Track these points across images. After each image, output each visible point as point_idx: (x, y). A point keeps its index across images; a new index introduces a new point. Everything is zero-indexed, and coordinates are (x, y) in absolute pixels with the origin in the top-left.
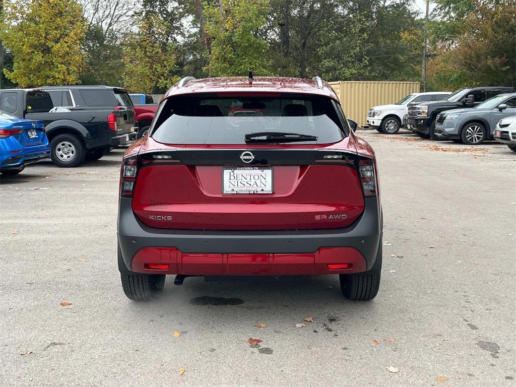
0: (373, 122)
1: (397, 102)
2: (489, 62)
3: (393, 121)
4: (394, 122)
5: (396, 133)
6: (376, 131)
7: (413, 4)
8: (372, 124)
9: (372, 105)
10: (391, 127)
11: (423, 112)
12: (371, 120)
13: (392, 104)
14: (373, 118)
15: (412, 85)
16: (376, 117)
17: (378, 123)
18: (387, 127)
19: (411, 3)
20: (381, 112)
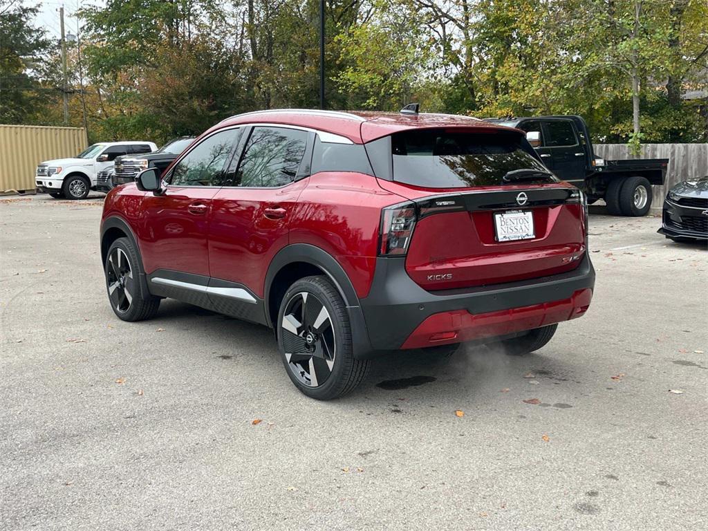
0: (50, 184)
1: (77, 155)
2: (196, 104)
3: (79, 181)
4: (81, 183)
5: (85, 197)
6: (49, 196)
7: (34, 17)
8: (48, 186)
9: (41, 158)
10: (78, 189)
11: (142, 167)
12: (46, 181)
13: (71, 157)
14: (49, 178)
15: (76, 131)
16: (54, 176)
17: (57, 184)
18: (71, 189)
19: (30, 16)
20: (60, 169)
